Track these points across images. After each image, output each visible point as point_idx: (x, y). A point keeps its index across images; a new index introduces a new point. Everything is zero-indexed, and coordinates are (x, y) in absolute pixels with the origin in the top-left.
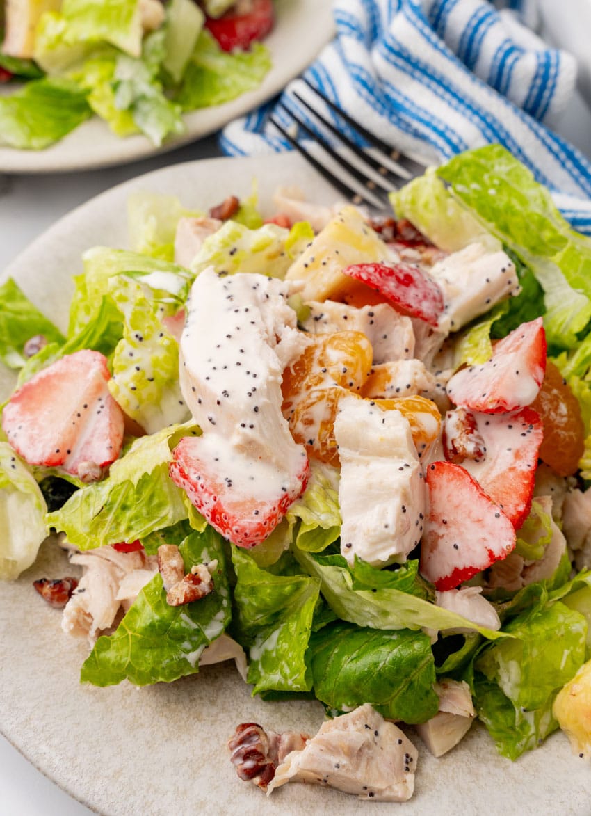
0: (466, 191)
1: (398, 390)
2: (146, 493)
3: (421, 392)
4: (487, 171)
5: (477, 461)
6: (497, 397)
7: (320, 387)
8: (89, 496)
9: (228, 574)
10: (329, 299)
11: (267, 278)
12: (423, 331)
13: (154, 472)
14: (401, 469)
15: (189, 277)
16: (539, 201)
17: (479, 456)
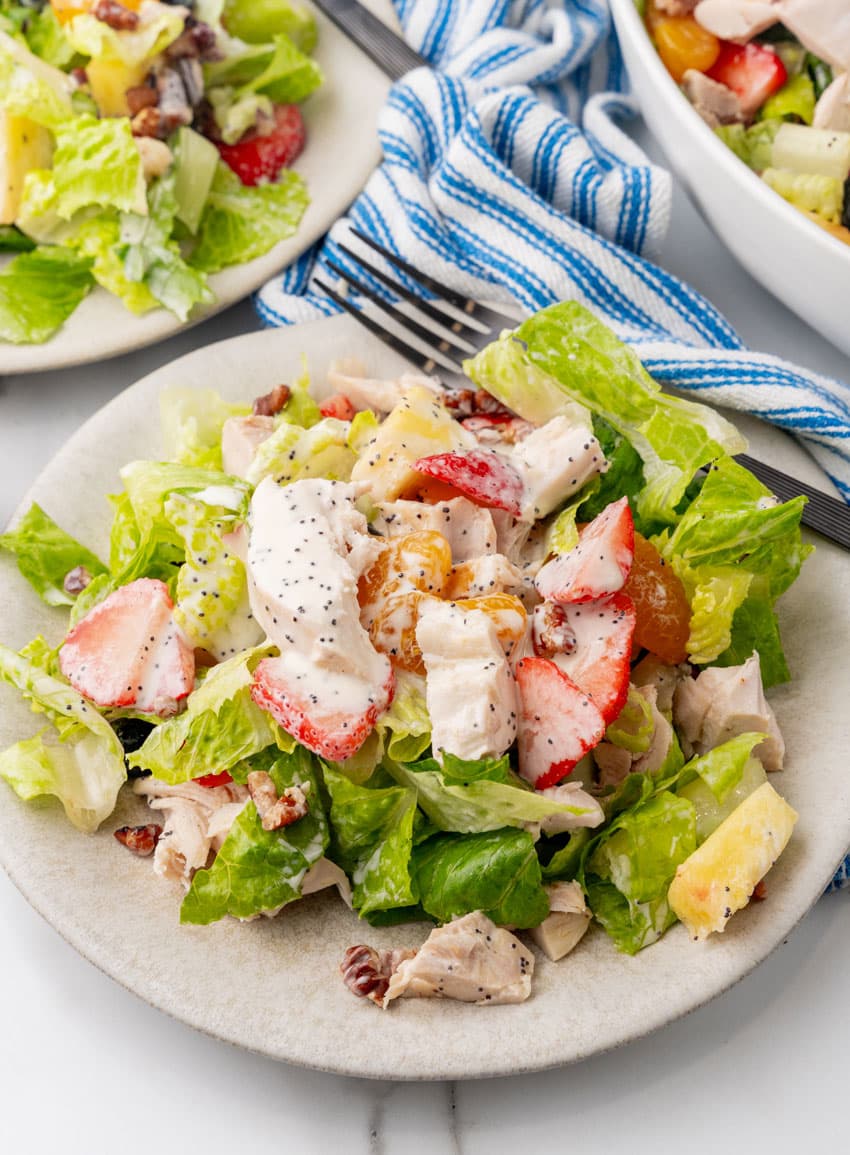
0: (543, 358)
1: (481, 589)
2: (229, 721)
3: (507, 589)
4: (565, 333)
5: (568, 654)
6: (582, 584)
7: (397, 593)
8: (168, 731)
9: (322, 795)
10: (401, 497)
11: (330, 482)
12: (506, 522)
13: (235, 697)
14: (486, 668)
15: (247, 488)
16: (625, 363)
17: (569, 649)
